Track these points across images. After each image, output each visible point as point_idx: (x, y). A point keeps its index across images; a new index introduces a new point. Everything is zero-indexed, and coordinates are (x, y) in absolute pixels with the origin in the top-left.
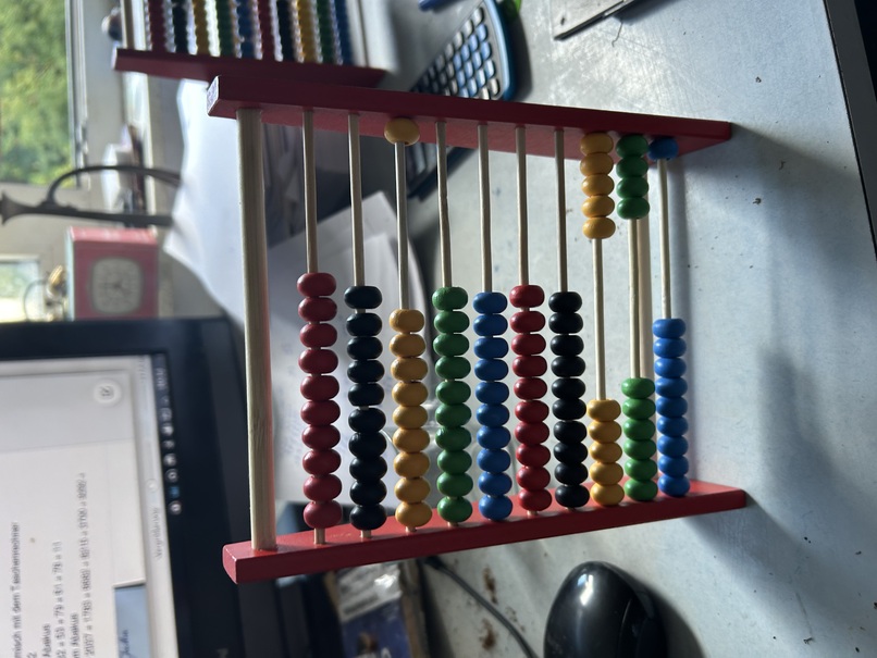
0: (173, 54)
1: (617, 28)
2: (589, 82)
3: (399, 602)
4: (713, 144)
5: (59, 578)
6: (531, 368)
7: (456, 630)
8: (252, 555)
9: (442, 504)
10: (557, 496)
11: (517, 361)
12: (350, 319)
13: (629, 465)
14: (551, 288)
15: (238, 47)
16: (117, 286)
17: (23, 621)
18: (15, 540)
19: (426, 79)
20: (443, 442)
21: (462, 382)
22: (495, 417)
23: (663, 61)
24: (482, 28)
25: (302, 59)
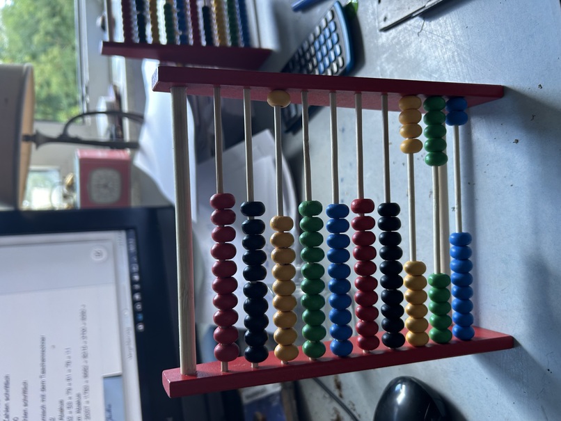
0: (137, 44)
1: (421, 24)
2: (403, 59)
3: (280, 394)
4: (489, 101)
5: (70, 370)
6: (365, 254)
8: (180, 379)
9: (306, 345)
10: (383, 339)
11: (356, 250)
12: (244, 223)
13: (433, 319)
14: (379, 201)
15: (178, 38)
16: (106, 186)
17: (47, 398)
18: (43, 346)
19: (297, 56)
20: (306, 304)
21: (319, 265)
22: (341, 287)
23: (451, 46)
24: (332, 24)
25: (218, 45)
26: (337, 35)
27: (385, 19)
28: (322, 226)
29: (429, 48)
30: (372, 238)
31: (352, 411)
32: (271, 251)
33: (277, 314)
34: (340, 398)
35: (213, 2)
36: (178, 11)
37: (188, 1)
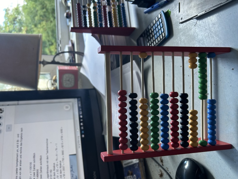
0: (83, 27)
1: (196, 21)
2: (188, 35)
3: (138, 163)
5: (57, 152)
6: (175, 112)
7: (153, 171)
8: (107, 156)
9: (152, 145)
10: (181, 144)
11: (171, 111)
12: (130, 101)
15: (99, 24)
16: (69, 80)
17: (49, 162)
18: (47, 142)
19: (146, 32)
20: (152, 130)
21: (157, 116)
23: (208, 31)
24: (160, 20)
25: (114, 27)
26: (162, 24)
27: (182, 19)
28: (159, 102)
29: (199, 31)
30: (177, 106)
31: (167, 171)
32: (139, 111)
33: (142, 134)
34: (162, 166)
35: (112, 10)
36: (99, 14)
37: (103, 9)
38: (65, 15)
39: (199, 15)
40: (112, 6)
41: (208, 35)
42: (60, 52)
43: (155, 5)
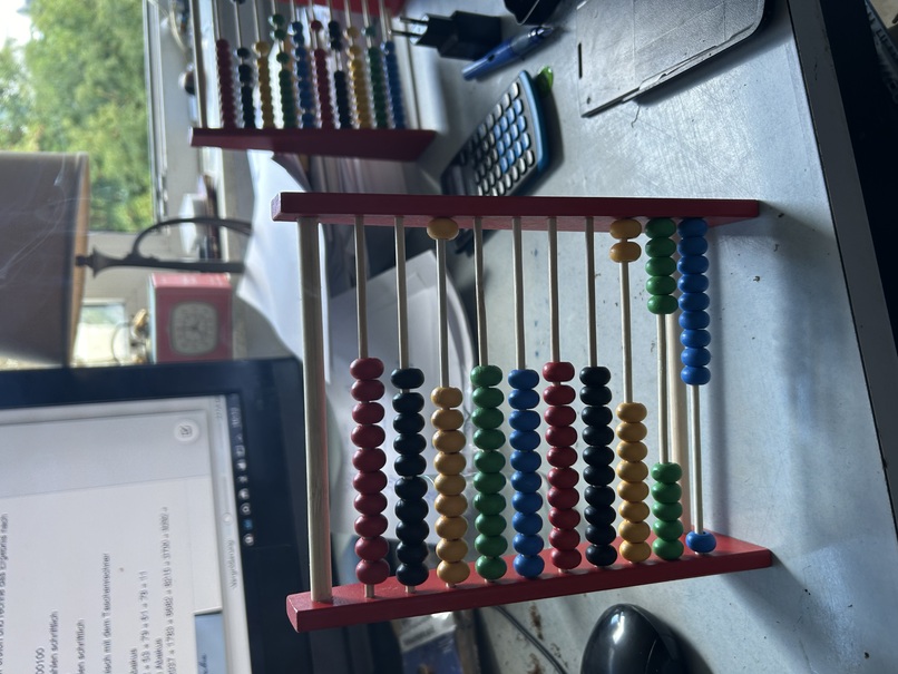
0: (241, 129)
1: (636, 110)
2: (613, 158)
3: (454, 634)
5: (145, 605)
6: (563, 437)
9: (480, 562)
10: (587, 554)
11: (549, 431)
12: (396, 398)
13: (656, 525)
15: (300, 118)
16: (195, 328)
17: (113, 646)
18: (106, 569)
19: (470, 145)
20: (480, 506)
21: (497, 453)
22: (528, 483)
23: (674, 144)
24: (518, 103)
25: (357, 126)
26: (525, 119)
27: (589, 100)
29: (647, 145)
30: (572, 415)
31: (556, 658)
32: (431, 434)
33: (440, 520)
34: (540, 641)
35: (350, 64)
36: (300, 79)
37: (314, 64)
38: (183, 80)
39: (644, 87)
40: (348, 52)
41: (677, 159)
42: (164, 219)
43: (499, 52)
